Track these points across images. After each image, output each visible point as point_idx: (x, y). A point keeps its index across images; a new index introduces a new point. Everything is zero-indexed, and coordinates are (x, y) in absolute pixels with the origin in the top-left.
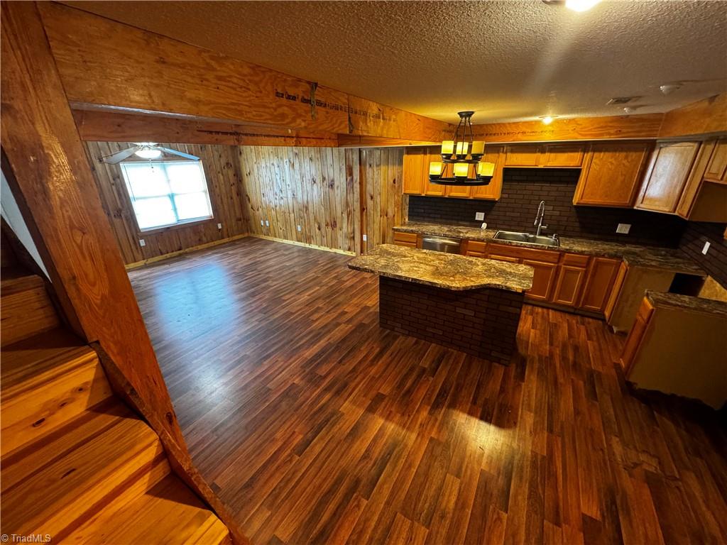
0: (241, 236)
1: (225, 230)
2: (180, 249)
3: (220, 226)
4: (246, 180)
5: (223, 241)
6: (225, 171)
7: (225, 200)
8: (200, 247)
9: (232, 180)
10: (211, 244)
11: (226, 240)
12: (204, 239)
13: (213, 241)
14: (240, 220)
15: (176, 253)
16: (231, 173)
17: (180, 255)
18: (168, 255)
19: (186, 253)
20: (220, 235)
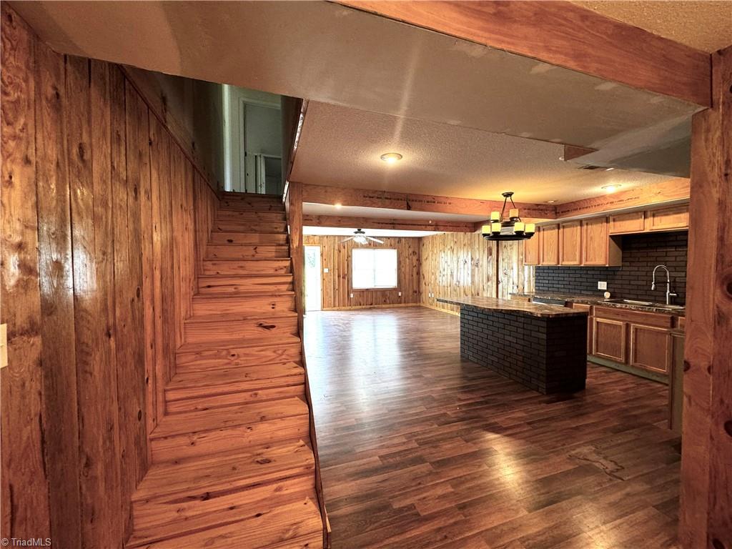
0: (414, 304)
1: (403, 298)
2: (371, 305)
3: (400, 294)
4: (424, 263)
5: (400, 305)
6: (410, 257)
7: (407, 276)
8: (384, 306)
9: (415, 263)
10: (391, 305)
11: (403, 305)
12: (388, 301)
13: (393, 304)
14: (416, 292)
15: (368, 306)
16: (415, 258)
17: (370, 308)
18: (364, 307)
19: (374, 308)
20: (399, 300)
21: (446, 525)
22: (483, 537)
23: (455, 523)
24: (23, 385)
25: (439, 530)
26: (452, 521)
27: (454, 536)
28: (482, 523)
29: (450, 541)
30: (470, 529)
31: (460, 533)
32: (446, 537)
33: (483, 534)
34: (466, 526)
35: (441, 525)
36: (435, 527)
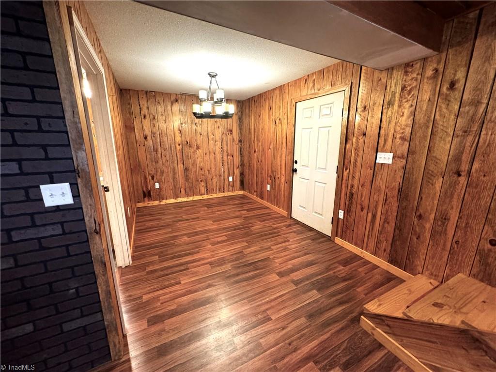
21: (290, 356)
22: (263, 348)
23: (283, 358)
24: (396, 171)
25: (295, 350)
26: (286, 360)
27: (284, 346)
28: (261, 361)
29: (287, 342)
30: (271, 354)
31: (279, 349)
32: (290, 344)
33: (262, 350)
34: (275, 356)
35: (294, 355)
36: (299, 351)
